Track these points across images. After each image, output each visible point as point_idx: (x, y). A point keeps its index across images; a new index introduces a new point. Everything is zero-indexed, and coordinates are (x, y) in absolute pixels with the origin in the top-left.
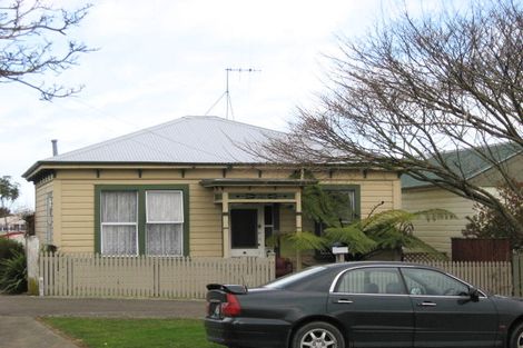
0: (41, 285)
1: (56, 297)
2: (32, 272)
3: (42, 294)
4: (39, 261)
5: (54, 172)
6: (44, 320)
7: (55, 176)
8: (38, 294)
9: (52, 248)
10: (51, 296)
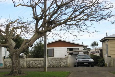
0: (108, 65)
1: (111, 67)
2: (106, 62)
3: (108, 67)
4: (107, 59)
5: (108, 40)
6: (111, 72)
7: (108, 41)
8: (107, 67)
9: (110, 57)
10: (110, 67)
